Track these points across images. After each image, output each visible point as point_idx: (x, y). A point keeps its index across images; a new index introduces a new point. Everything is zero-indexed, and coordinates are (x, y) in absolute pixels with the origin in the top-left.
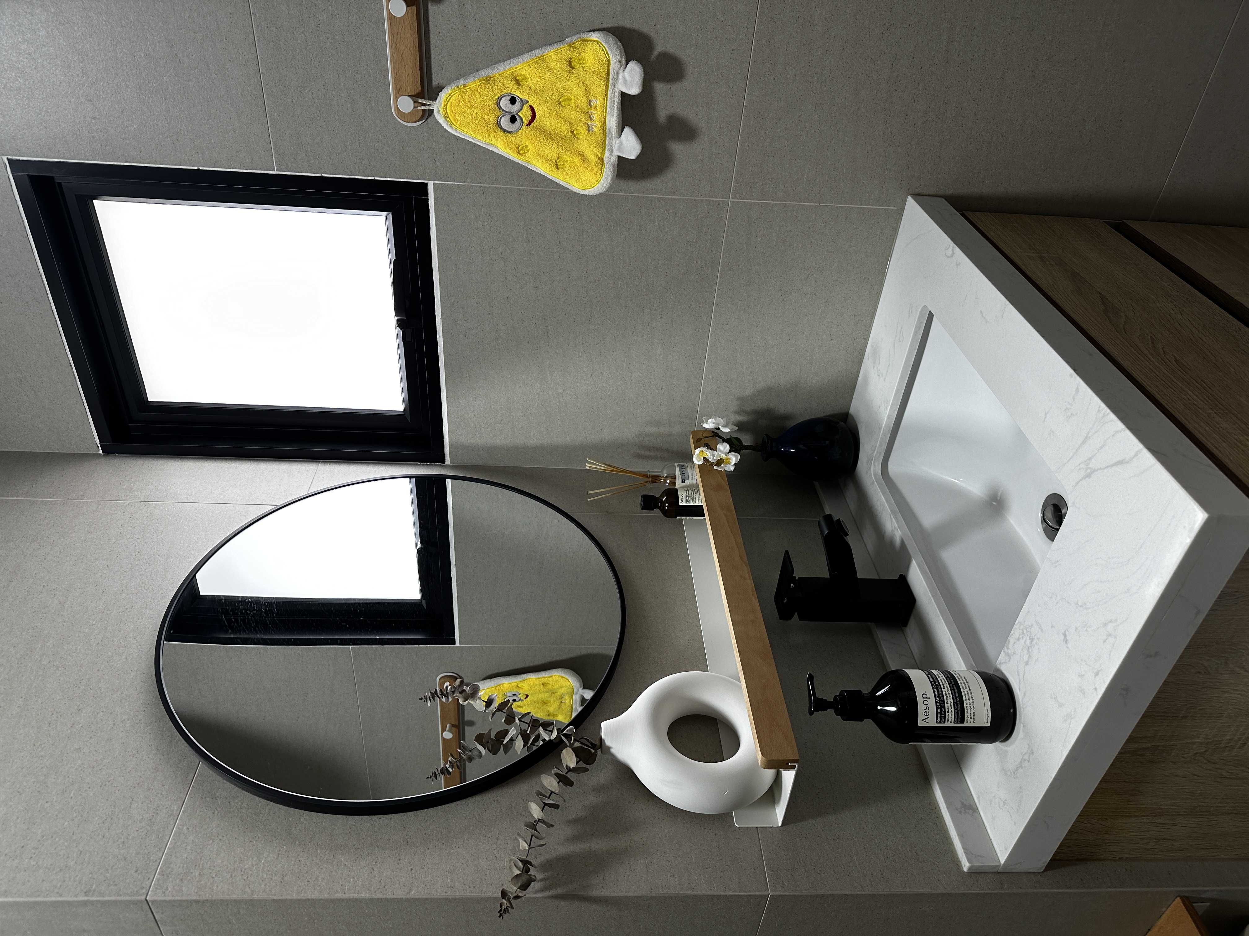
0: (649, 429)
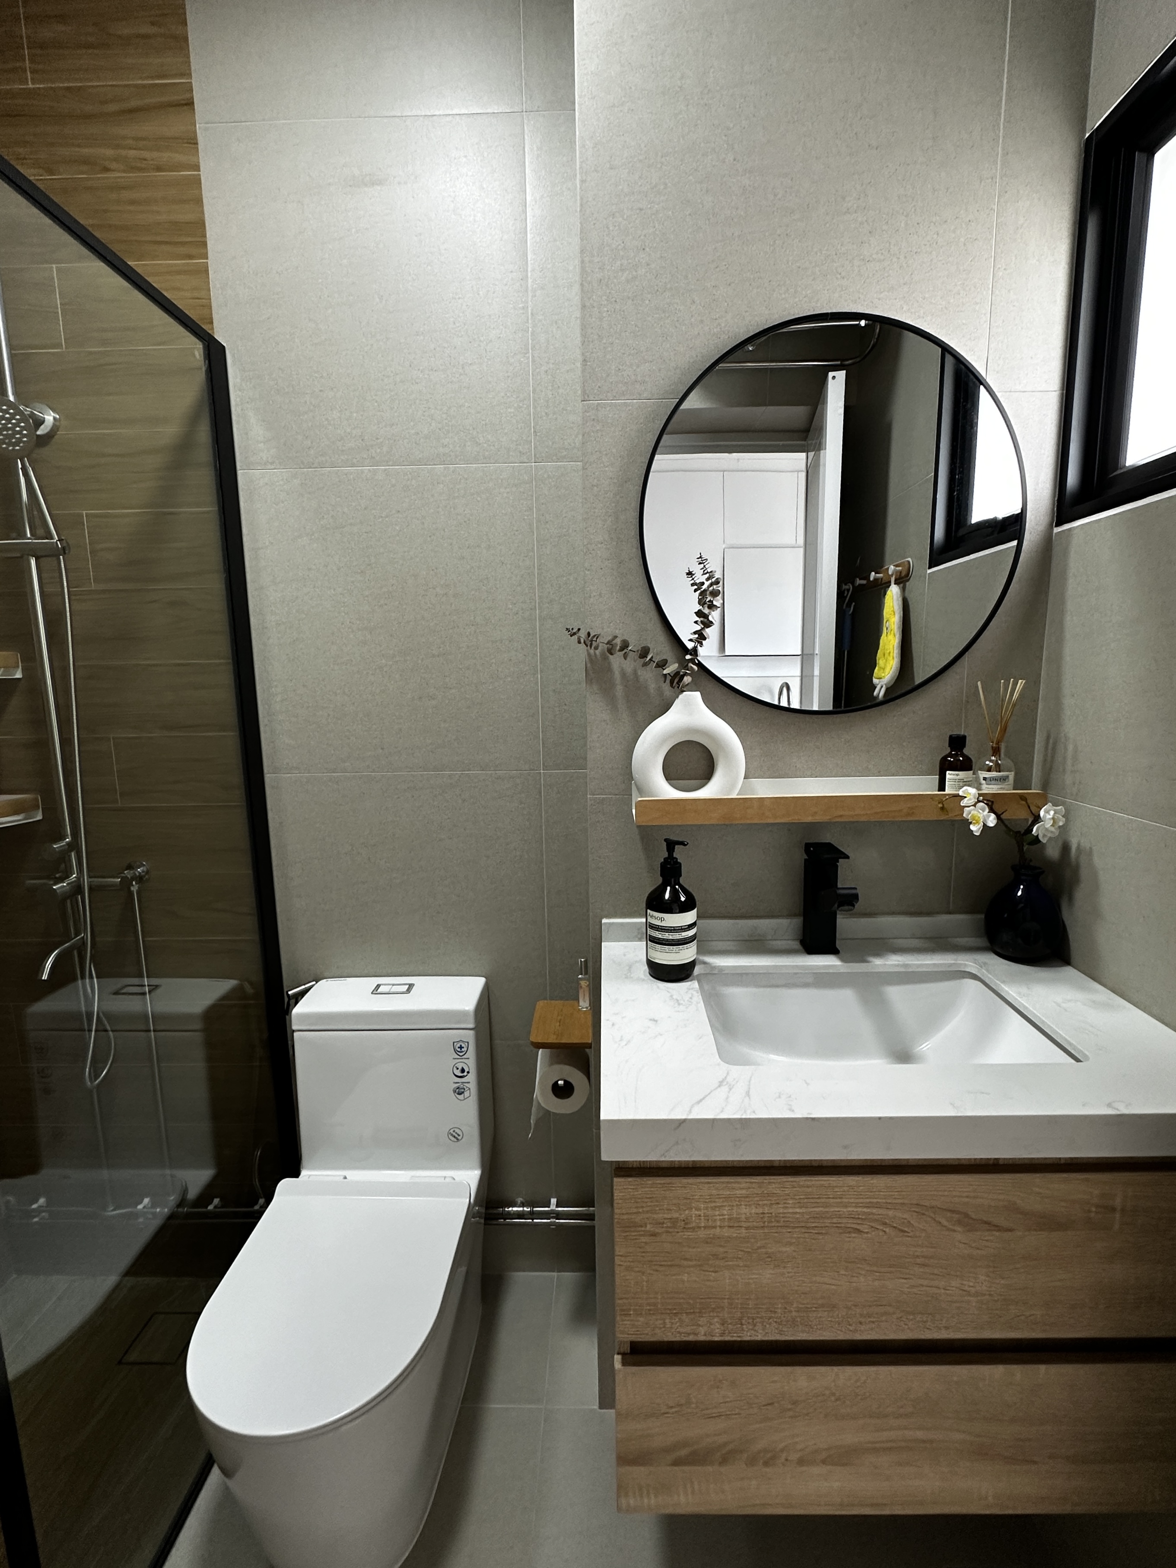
0: (1071, 747)
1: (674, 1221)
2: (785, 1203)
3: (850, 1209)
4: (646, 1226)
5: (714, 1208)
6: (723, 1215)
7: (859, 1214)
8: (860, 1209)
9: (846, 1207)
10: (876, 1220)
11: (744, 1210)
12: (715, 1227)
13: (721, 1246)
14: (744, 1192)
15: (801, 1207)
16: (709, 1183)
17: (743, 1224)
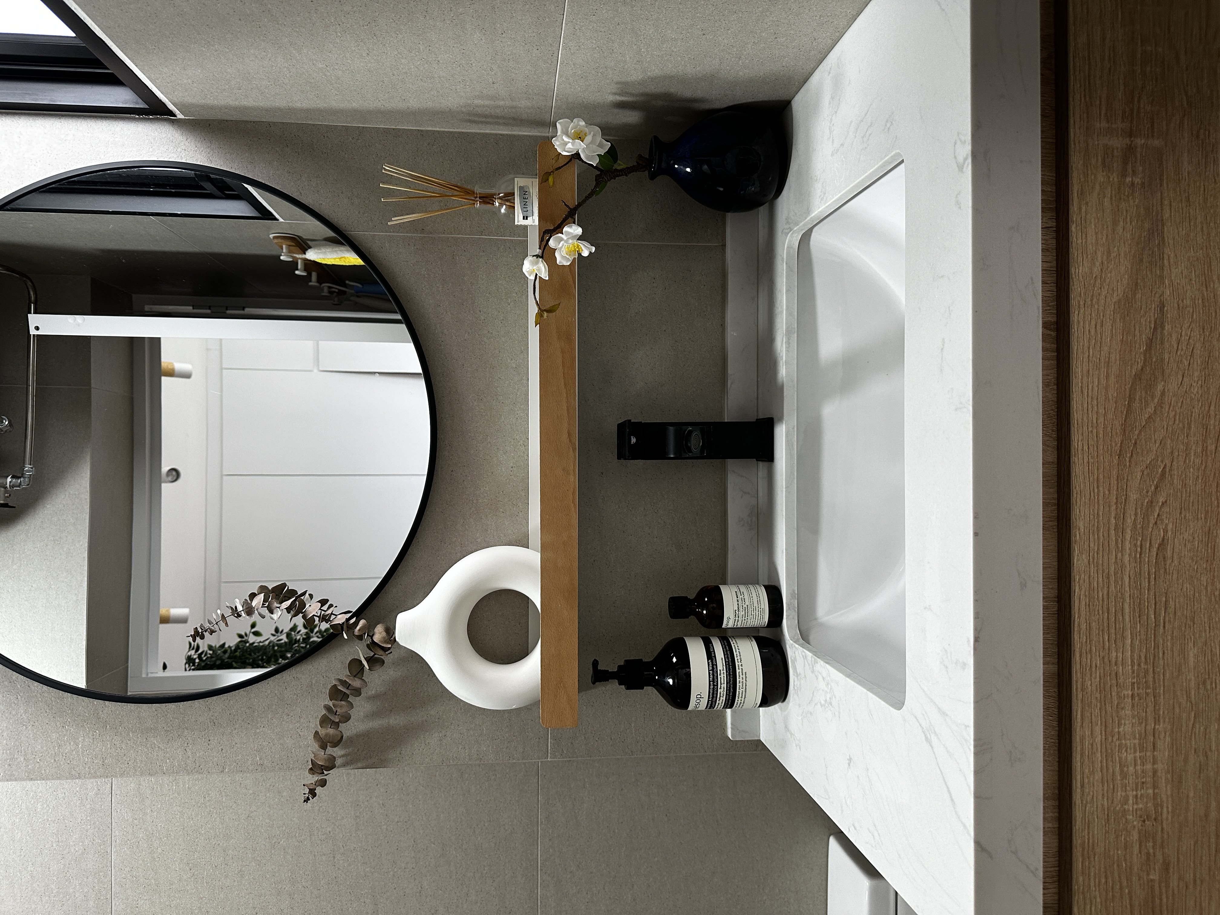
1: (1144, 836)
2: (1116, 664)
3: (1126, 558)
4: (1152, 880)
5: (1124, 775)
6: (1135, 760)
7: (1135, 545)
8: (1127, 545)
9: (1123, 566)
10: (1146, 516)
11: (1127, 728)
12: (1155, 772)
13: (1186, 760)
14: (1097, 729)
15: (1123, 638)
16: (1082, 786)
17: (1150, 728)
